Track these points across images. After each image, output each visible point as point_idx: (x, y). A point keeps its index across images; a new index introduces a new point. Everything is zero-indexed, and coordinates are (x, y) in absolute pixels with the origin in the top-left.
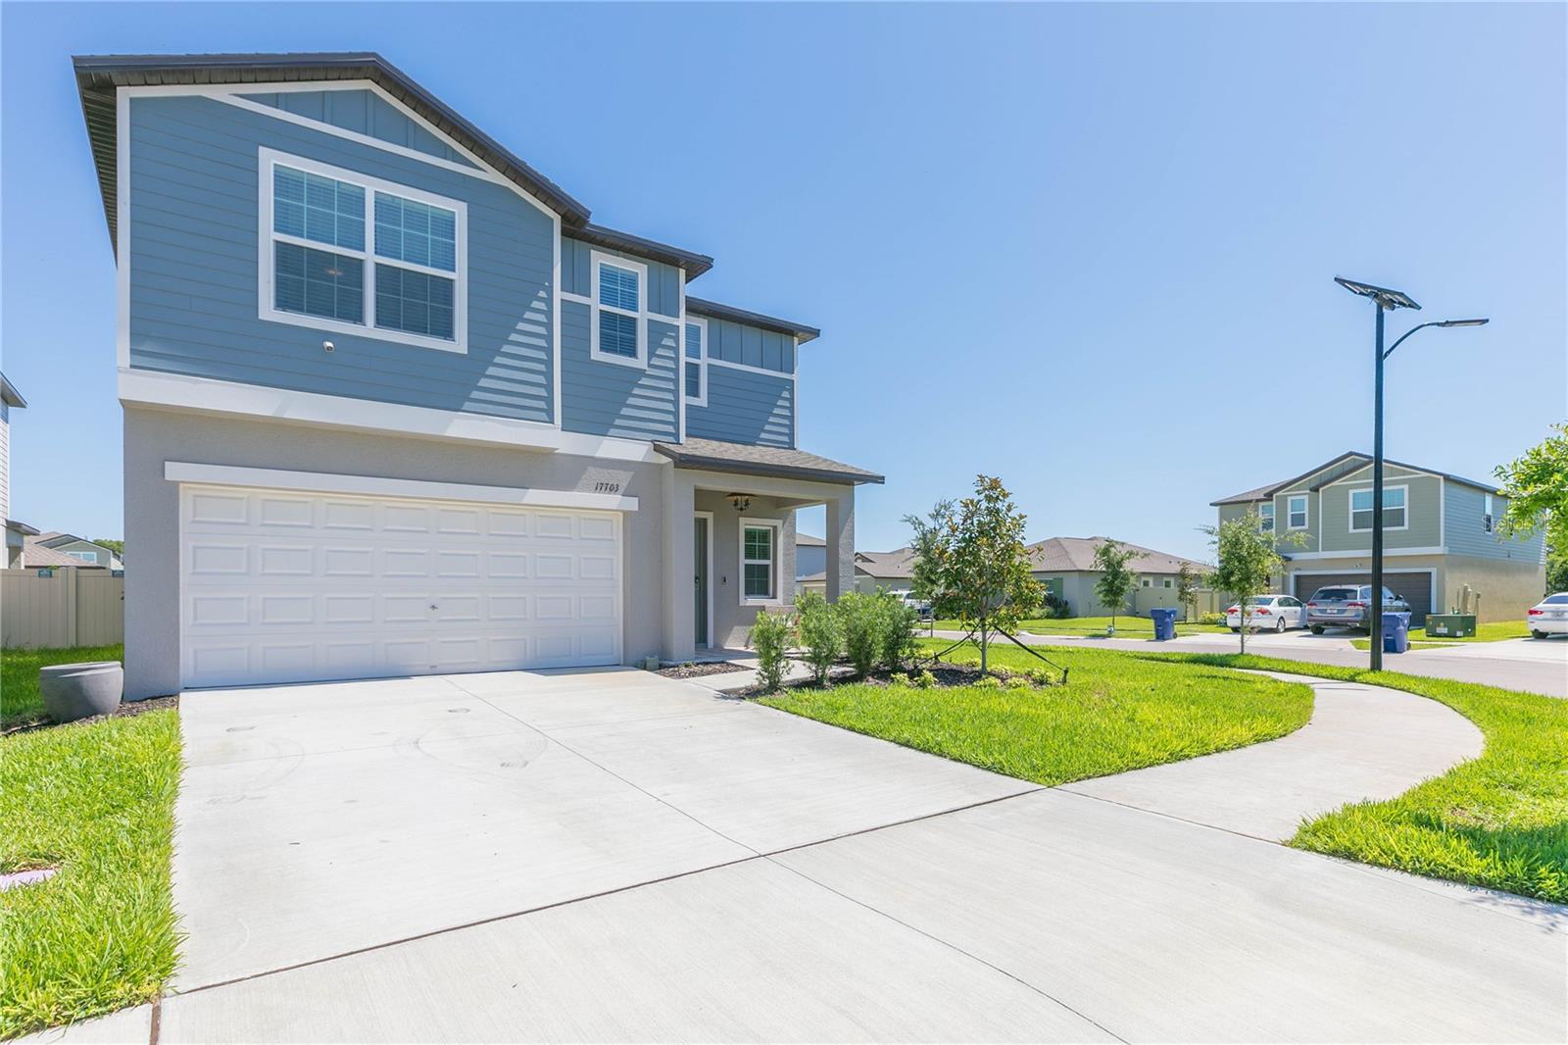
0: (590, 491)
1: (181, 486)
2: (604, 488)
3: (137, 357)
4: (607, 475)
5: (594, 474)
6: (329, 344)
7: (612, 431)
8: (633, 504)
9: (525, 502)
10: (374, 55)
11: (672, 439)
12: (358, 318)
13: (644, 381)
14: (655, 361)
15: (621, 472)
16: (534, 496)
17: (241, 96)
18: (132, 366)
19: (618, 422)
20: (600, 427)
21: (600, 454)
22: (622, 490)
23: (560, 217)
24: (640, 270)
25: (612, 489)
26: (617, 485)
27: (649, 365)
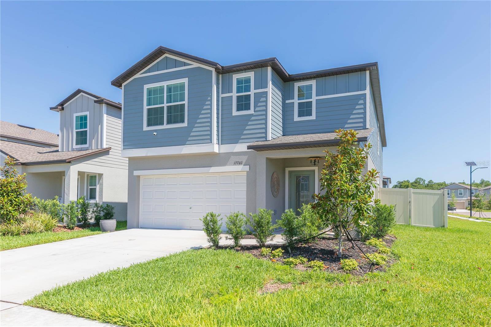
0: (232, 165)
1: (141, 176)
2: (237, 164)
3: (125, 147)
4: (238, 159)
5: (234, 159)
6: (155, 133)
7: (240, 141)
8: (247, 168)
9: (210, 172)
10: (161, 47)
11: (264, 139)
12: (162, 124)
13: (253, 118)
14: (257, 109)
15: (243, 156)
16: (213, 169)
17: (141, 74)
18: (123, 149)
19: (242, 137)
20: (235, 141)
21: (235, 151)
22: (243, 163)
23: (214, 69)
24: (251, 75)
25: (240, 163)
26: (242, 162)
27: (255, 111)
